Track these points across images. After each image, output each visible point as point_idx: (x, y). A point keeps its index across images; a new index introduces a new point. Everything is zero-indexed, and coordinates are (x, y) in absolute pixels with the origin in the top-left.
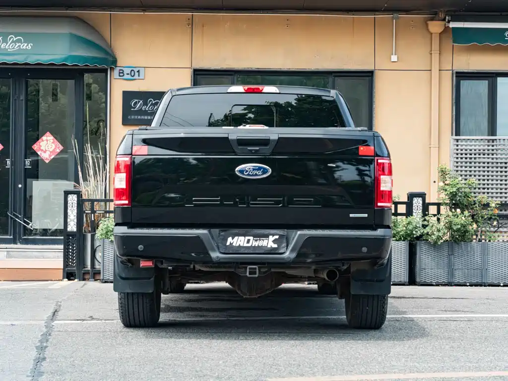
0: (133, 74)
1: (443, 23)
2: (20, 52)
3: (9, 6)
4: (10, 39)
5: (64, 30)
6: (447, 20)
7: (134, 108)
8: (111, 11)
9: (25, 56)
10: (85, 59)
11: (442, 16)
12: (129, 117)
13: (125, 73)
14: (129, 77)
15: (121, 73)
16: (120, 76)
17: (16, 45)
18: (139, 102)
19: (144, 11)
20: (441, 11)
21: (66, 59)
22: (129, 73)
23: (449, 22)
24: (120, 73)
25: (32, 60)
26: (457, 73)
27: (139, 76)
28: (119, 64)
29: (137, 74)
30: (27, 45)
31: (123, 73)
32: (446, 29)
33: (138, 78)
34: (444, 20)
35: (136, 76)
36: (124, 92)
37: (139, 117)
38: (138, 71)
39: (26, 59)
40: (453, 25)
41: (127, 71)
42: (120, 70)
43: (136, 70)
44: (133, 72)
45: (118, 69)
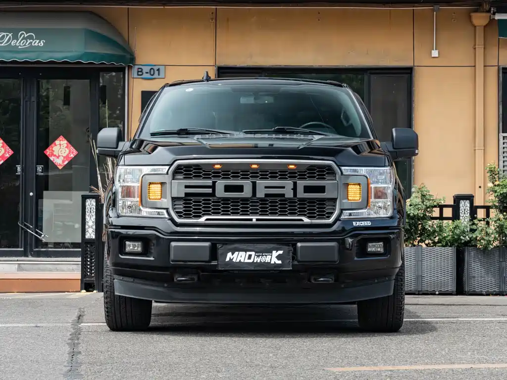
0: (152, 73)
1: (488, 14)
2: (32, 49)
5: (79, 25)
6: (492, 12)
8: (128, 5)
9: (37, 54)
10: (103, 56)
11: (486, 7)
13: (144, 71)
14: (148, 76)
15: (140, 72)
16: (138, 75)
19: (164, 5)
20: (485, 2)
21: (80, 57)
22: (148, 71)
23: (494, 14)
24: (138, 72)
25: (45, 57)
26: (503, 69)
27: (159, 75)
28: (137, 62)
29: (156, 73)
31: (141, 71)
32: (492, 21)
33: (158, 77)
34: (489, 11)
35: (156, 75)
38: (158, 70)
39: (38, 56)
40: (498, 17)
41: (146, 69)
42: (139, 68)
43: (156, 68)
44: (152, 71)
45: (137, 67)
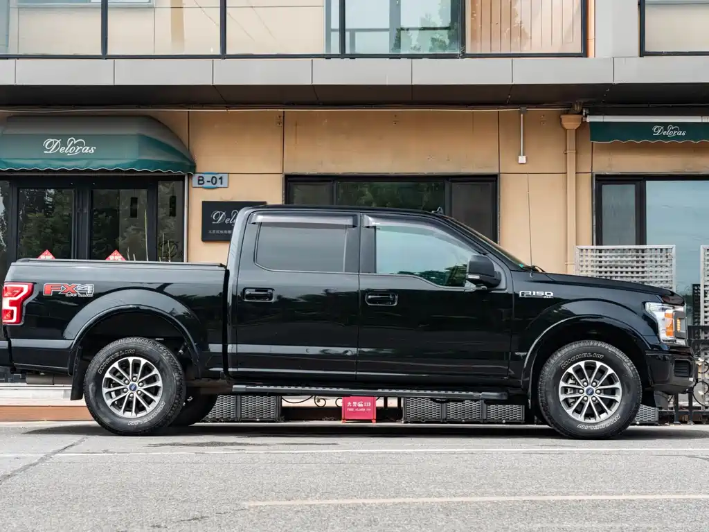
0: (214, 182)
1: (580, 117)
2: (82, 156)
3: (71, 105)
4: (70, 141)
5: (133, 130)
6: (584, 114)
7: (216, 221)
8: (189, 109)
9: (86, 161)
10: (158, 164)
11: (577, 108)
12: (210, 232)
13: (205, 180)
14: (210, 185)
15: (201, 181)
16: (199, 184)
17: (76, 149)
18: (221, 214)
19: (228, 108)
20: (576, 103)
21: (134, 165)
22: (210, 180)
23: (586, 116)
24: (199, 180)
25: (96, 165)
26: (597, 176)
27: (221, 184)
28: (198, 169)
29: (219, 181)
30: (90, 149)
31: (202, 180)
32: (584, 123)
33: (220, 186)
34: (581, 113)
35: (218, 184)
36: (204, 203)
37: (222, 232)
38: (221, 178)
39: (88, 164)
40: (590, 119)
41: (207, 178)
42: (199, 177)
43: (218, 176)
44: (214, 179)
45: (197, 175)
